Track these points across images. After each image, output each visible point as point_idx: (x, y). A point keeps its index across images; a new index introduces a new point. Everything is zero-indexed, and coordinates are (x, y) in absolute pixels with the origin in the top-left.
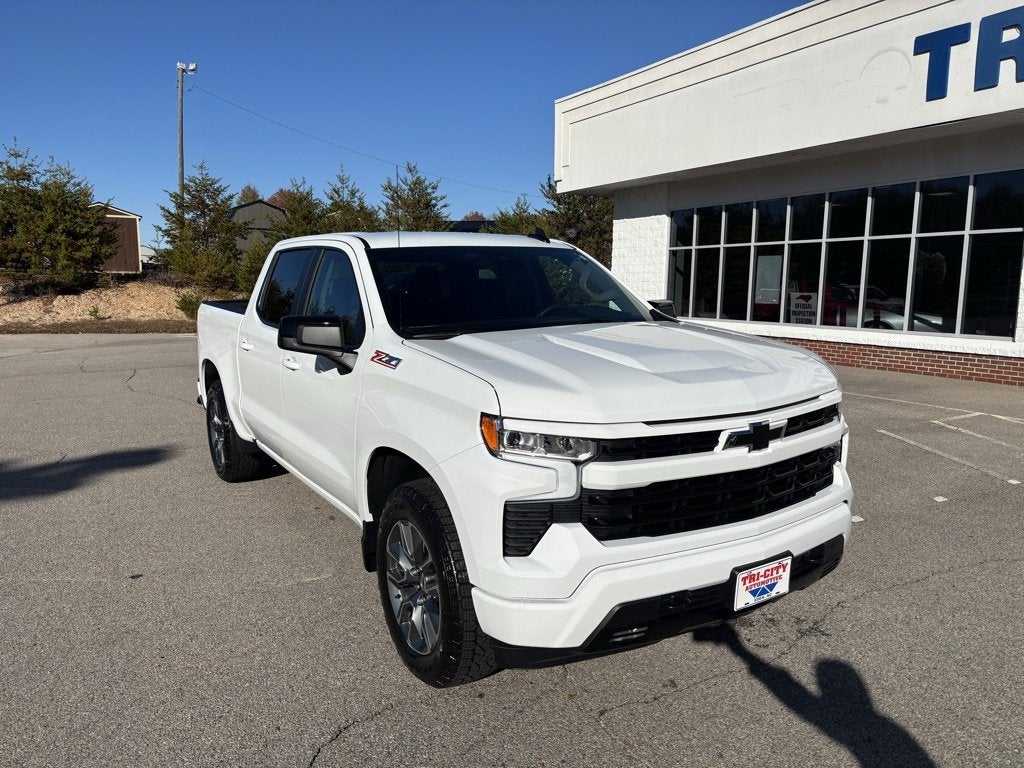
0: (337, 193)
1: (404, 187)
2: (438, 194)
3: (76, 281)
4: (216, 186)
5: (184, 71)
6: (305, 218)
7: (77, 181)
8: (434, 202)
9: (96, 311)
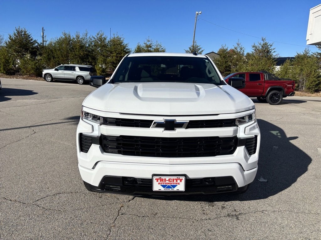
0: (236, 49)
1: (260, 46)
2: (272, 48)
4: (199, 48)
5: (198, 14)
6: (224, 57)
7: (162, 47)
8: (270, 51)
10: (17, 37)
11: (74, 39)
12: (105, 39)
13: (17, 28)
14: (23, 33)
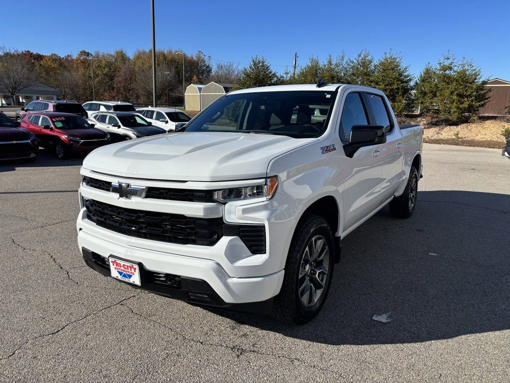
3: (458, 119)
9: (457, 134)
10: (253, 70)
11: (325, 66)
12: (371, 62)
13: (254, 58)
14: (261, 64)
